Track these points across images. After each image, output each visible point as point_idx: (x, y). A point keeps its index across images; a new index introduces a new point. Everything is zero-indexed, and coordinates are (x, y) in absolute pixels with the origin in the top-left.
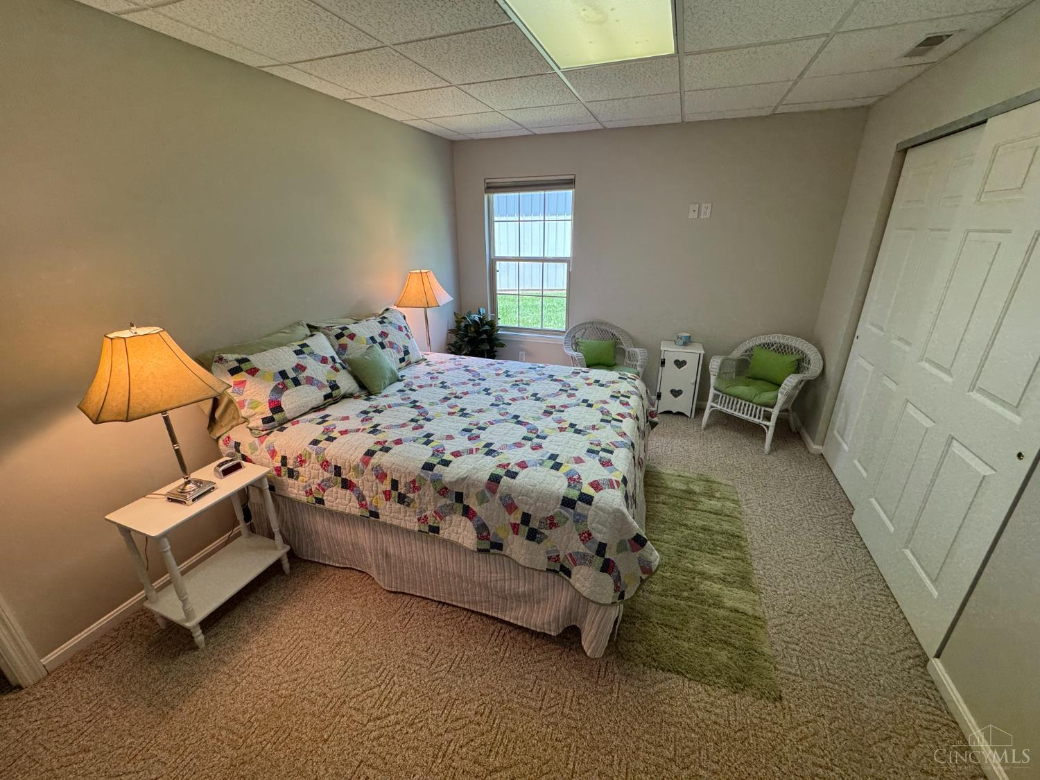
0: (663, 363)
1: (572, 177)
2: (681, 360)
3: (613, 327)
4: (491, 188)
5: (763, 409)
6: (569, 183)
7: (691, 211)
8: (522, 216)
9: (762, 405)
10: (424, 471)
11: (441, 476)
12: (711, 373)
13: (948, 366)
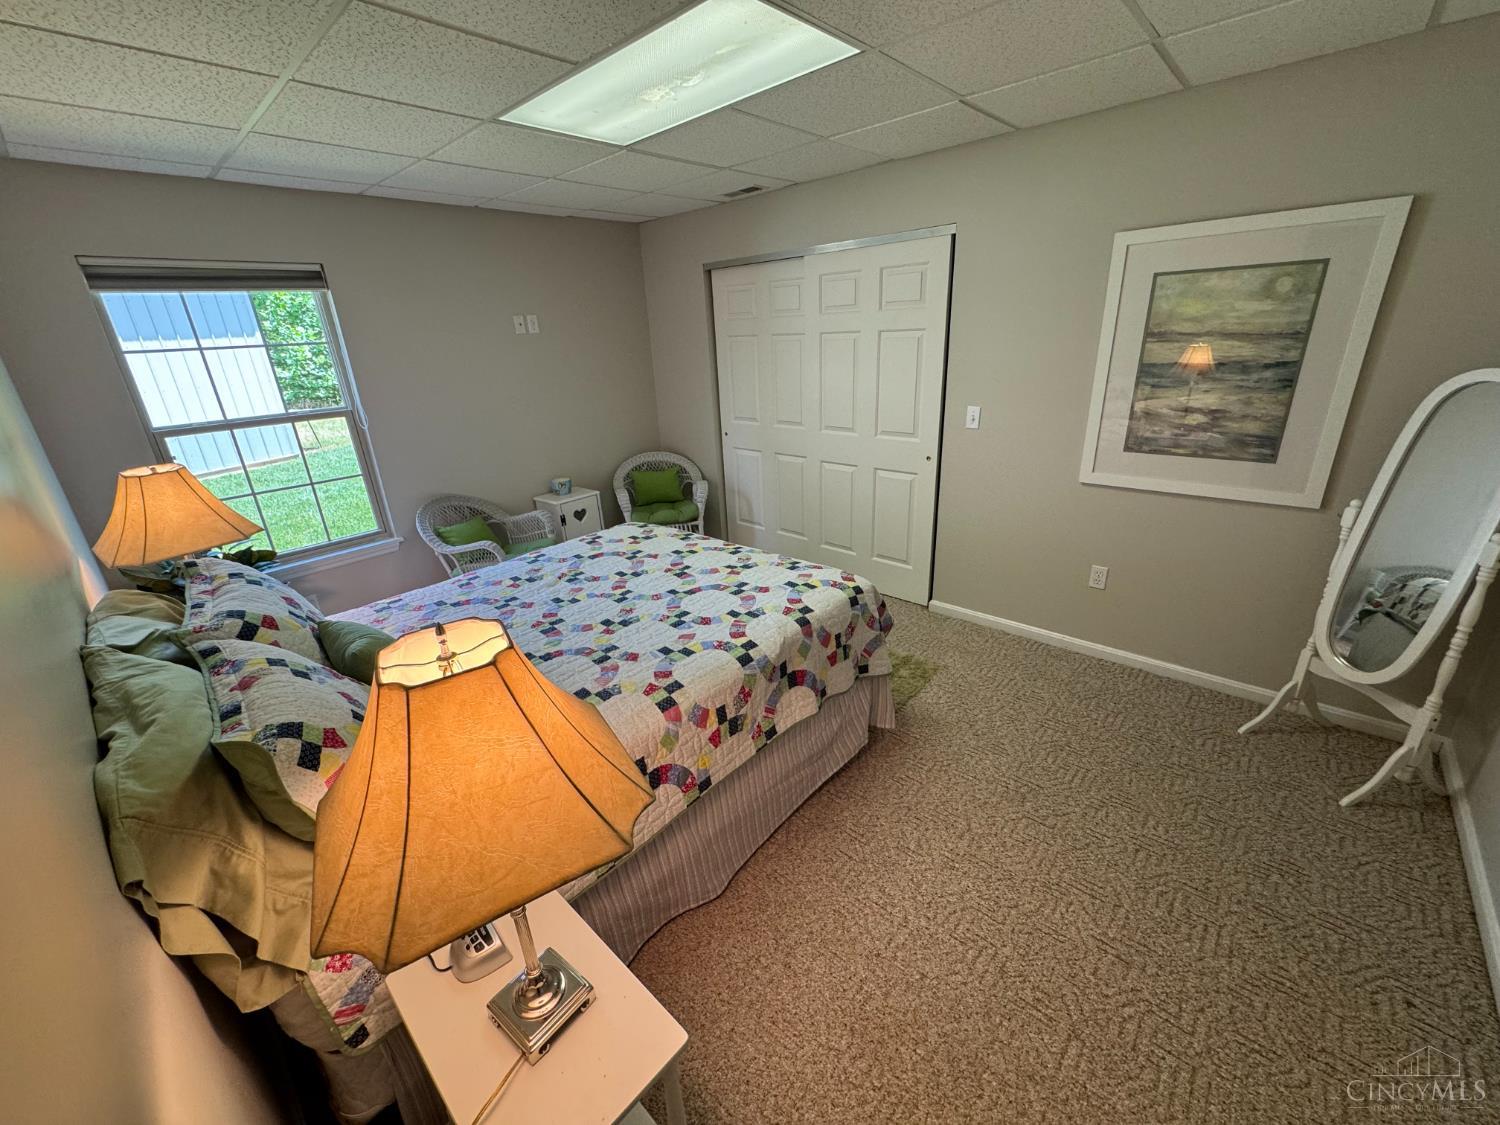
0: (563, 520)
1: (317, 268)
2: (580, 510)
3: (469, 499)
4: (102, 278)
5: (689, 524)
6: (312, 279)
7: (517, 326)
8: (204, 338)
9: (687, 522)
10: (746, 667)
11: (766, 657)
12: (623, 510)
13: (850, 426)
